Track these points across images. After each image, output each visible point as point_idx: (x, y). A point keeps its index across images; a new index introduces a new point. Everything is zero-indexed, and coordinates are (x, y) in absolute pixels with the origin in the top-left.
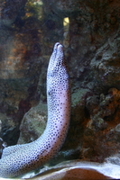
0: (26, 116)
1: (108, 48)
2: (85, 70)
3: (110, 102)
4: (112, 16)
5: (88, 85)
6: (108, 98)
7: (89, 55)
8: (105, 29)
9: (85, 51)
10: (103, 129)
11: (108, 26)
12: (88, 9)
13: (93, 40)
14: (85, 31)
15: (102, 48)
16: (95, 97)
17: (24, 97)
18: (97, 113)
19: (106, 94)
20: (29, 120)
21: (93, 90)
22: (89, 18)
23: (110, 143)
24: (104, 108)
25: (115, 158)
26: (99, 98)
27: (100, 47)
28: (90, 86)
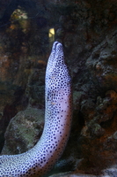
0: (13, 121)
1: (106, 46)
2: (80, 71)
3: (108, 105)
4: (110, 12)
5: (83, 87)
6: (106, 100)
7: (84, 54)
8: (103, 25)
9: (79, 50)
10: (99, 137)
11: (106, 22)
12: (85, 4)
13: (89, 37)
14: (81, 28)
15: (99, 46)
16: (90, 100)
17: (10, 102)
18: (92, 118)
19: (104, 97)
20: (16, 126)
21: (88, 93)
22: (85, 14)
23: (106, 153)
24: (101, 112)
25: (112, 170)
26: (95, 102)
27: (96, 45)
28: (85, 88)
